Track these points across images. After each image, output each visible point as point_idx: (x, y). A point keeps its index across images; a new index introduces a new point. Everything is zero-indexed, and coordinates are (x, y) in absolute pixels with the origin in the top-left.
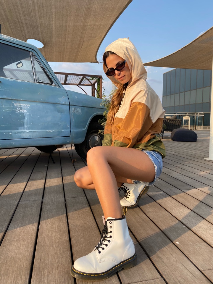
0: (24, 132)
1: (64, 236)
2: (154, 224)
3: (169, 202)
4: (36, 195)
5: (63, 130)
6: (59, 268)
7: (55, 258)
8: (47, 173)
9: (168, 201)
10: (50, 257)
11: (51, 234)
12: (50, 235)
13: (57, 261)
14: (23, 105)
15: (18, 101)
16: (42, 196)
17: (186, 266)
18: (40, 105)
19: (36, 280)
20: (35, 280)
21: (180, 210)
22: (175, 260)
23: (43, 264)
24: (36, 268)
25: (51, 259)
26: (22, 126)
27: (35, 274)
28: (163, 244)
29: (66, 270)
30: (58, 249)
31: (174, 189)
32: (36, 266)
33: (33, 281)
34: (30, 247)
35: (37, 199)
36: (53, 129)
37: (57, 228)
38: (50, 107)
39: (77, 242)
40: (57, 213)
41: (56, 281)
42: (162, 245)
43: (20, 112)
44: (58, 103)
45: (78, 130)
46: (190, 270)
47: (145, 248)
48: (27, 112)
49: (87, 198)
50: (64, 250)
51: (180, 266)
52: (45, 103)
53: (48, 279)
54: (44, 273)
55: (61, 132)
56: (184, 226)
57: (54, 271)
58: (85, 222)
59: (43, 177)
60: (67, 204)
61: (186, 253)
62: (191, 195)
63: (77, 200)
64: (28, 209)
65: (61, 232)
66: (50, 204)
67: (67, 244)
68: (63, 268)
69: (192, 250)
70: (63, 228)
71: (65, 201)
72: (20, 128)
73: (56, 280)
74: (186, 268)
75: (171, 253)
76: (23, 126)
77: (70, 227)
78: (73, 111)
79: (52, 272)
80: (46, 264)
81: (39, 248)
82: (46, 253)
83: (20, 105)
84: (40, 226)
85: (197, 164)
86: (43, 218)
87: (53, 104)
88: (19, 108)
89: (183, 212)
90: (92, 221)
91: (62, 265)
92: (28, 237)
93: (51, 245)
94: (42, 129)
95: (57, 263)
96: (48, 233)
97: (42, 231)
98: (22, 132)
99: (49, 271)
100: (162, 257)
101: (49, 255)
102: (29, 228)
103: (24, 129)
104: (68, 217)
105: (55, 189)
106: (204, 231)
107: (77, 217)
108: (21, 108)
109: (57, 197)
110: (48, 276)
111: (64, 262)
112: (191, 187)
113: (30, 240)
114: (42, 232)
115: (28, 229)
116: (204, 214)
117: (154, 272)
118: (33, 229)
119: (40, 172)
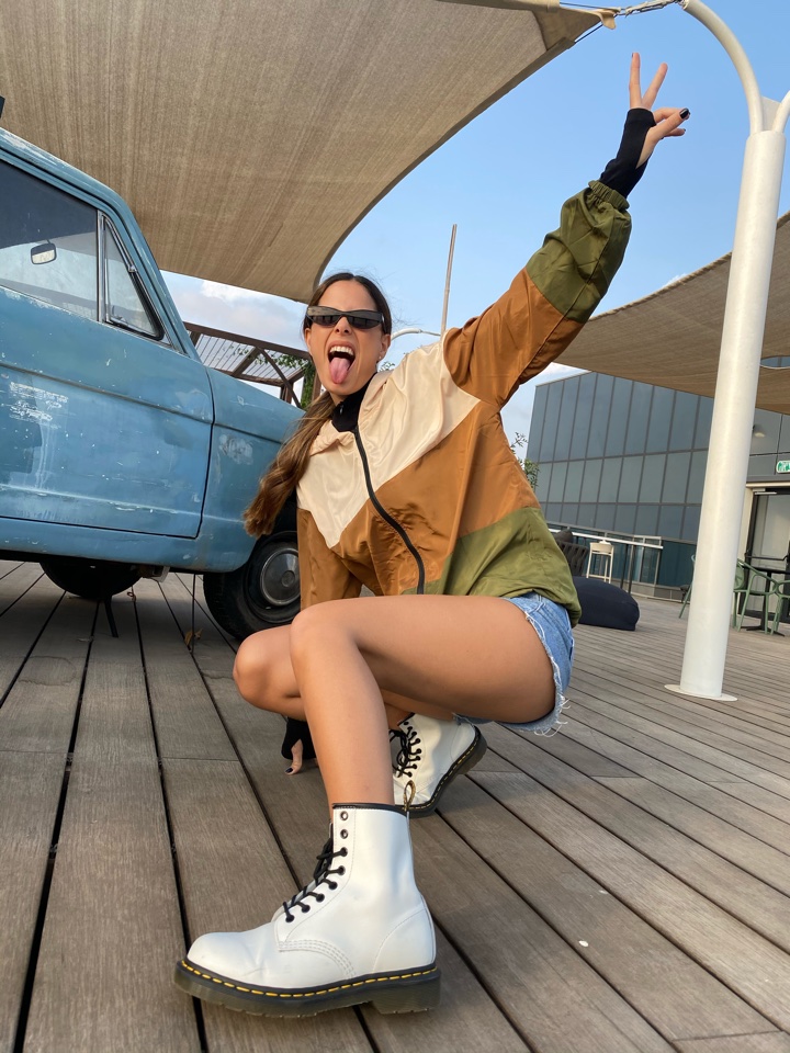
0: (27, 494)
1: (158, 886)
2: (495, 875)
3: (549, 809)
4: (43, 733)
5: (175, 512)
6: (139, 992)
7: (121, 957)
8: (86, 666)
9: (545, 807)
10: (102, 951)
11: (106, 874)
12: (99, 875)
13: (131, 968)
14: (41, 392)
15: (25, 373)
16: (69, 741)
17: (616, 1021)
18: (104, 404)
19: (47, 1027)
20: (42, 1027)
21: (586, 838)
22: (579, 999)
23: (76, 975)
24: (45, 986)
25: (106, 959)
26: (23, 470)
27: (40, 1005)
28: (532, 942)
29: (165, 1001)
30: (136, 927)
31: (562, 768)
32: (46, 979)
33: (36, 1030)
34: (23, 910)
35: (48, 748)
36: (139, 503)
37: (128, 855)
38: (142, 417)
39: (207, 910)
40: (130, 803)
41: (127, 1038)
42: (528, 946)
43: (26, 416)
44: (173, 408)
45: (230, 520)
46: (631, 1035)
47: (467, 952)
48: (51, 423)
49: (244, 767)
50: (159, 931)
51: (596, 1018)
52: (126, 399)
53: (94, 1028)
54: (80, 1005)
55: (167, 516)
56: (603, 892)
57: (119, 1003)
58: (239, 843)
59: (74, 677)
60: (168, 777)
61: (615, 977)
62: (624, 795)
63: (207, 769)
64: (13, 779)
65: (145, 870)
66: (99, 769)
67: (169, 912)
68: (156, 993)
69: (634, 972)
70: (153, 858)
71: (160, 767)
72: (14, 475)
73: (126, 1033)
74: (618, 1029)
75: (563, 974)
76: (29, 471)
77: (182, 857)
78: (221, 448)
79: (113, 1003)
80: (87, 976)
81: (59, 917)
82: (86, 935)
83: (32, 392)
84: (60, 841)
85: (642, 701)
86: (75, 816)
87: (156, 409)
88: (27, 400)
89: (597, 845)
90: (264, 843)
91: (150, 982)
92: (12, 875)
93: (105, 912)
94: (95, 493)
95: (132, 974)
96: (93, 870)
97: (69, 860)
98: (22, 491)
99: (99, 1001)
100: (532, 986)
101: (96, 945)
102: (14, 845)
103: (31, 482)
104: (174, 822)
105: (122, 722)
106: (674, 913)
107: (209, 825)
108: (32, 403)
109: (129, 748)
110: (94, 1016)
111: (158, 974)
112: (622, 771)
113: (19, 887)
114: (71, 865)
115: (13, 849)
116: (671, 859)
117: (504, 1034)
118: (33, 849)
119: (60, 658)
